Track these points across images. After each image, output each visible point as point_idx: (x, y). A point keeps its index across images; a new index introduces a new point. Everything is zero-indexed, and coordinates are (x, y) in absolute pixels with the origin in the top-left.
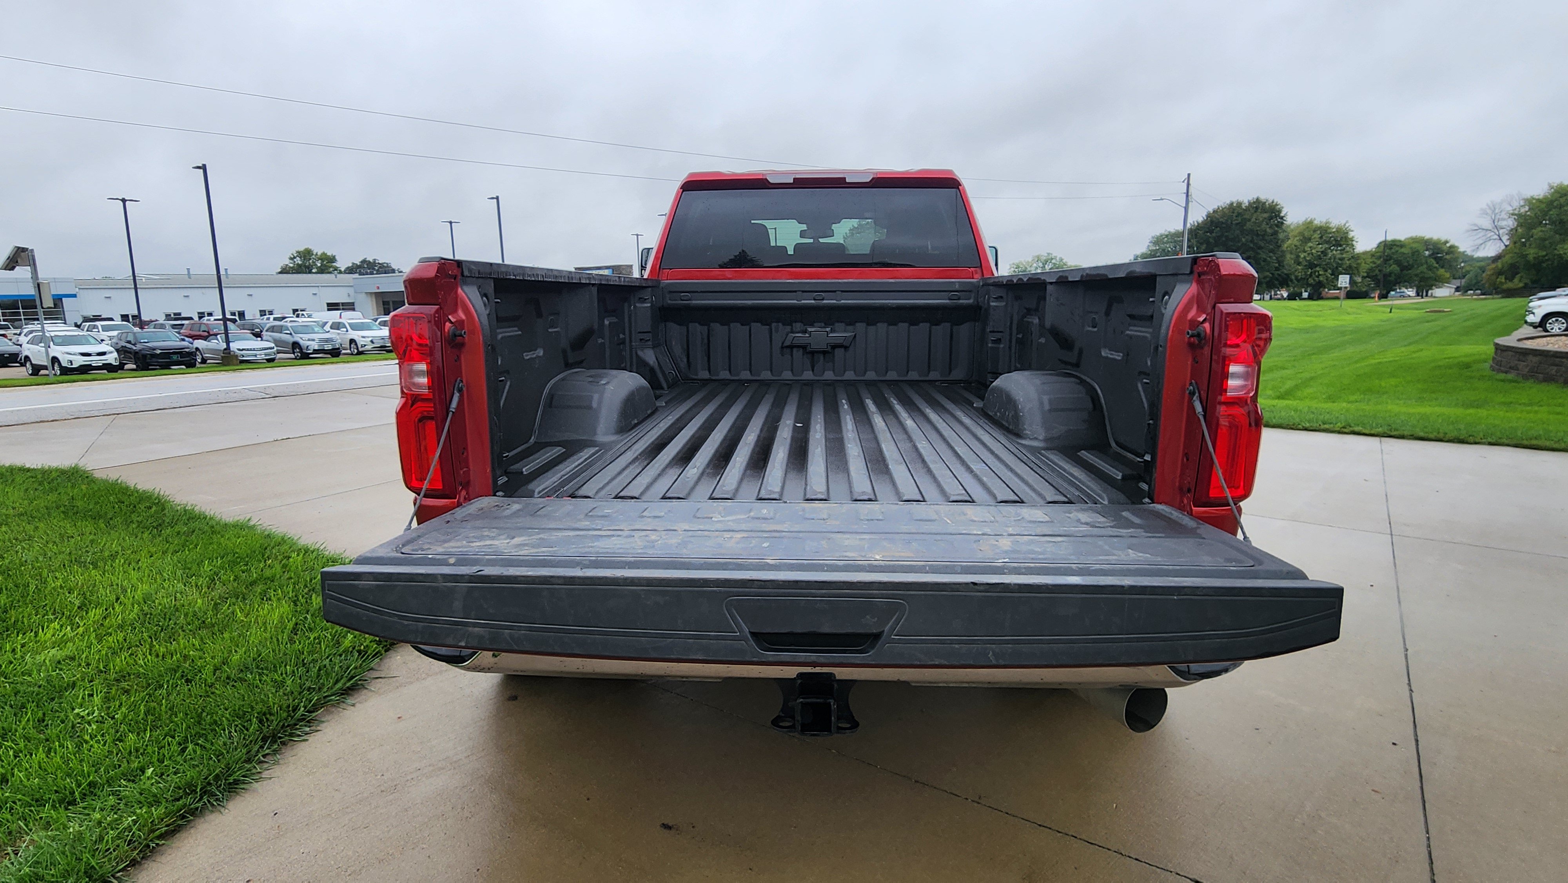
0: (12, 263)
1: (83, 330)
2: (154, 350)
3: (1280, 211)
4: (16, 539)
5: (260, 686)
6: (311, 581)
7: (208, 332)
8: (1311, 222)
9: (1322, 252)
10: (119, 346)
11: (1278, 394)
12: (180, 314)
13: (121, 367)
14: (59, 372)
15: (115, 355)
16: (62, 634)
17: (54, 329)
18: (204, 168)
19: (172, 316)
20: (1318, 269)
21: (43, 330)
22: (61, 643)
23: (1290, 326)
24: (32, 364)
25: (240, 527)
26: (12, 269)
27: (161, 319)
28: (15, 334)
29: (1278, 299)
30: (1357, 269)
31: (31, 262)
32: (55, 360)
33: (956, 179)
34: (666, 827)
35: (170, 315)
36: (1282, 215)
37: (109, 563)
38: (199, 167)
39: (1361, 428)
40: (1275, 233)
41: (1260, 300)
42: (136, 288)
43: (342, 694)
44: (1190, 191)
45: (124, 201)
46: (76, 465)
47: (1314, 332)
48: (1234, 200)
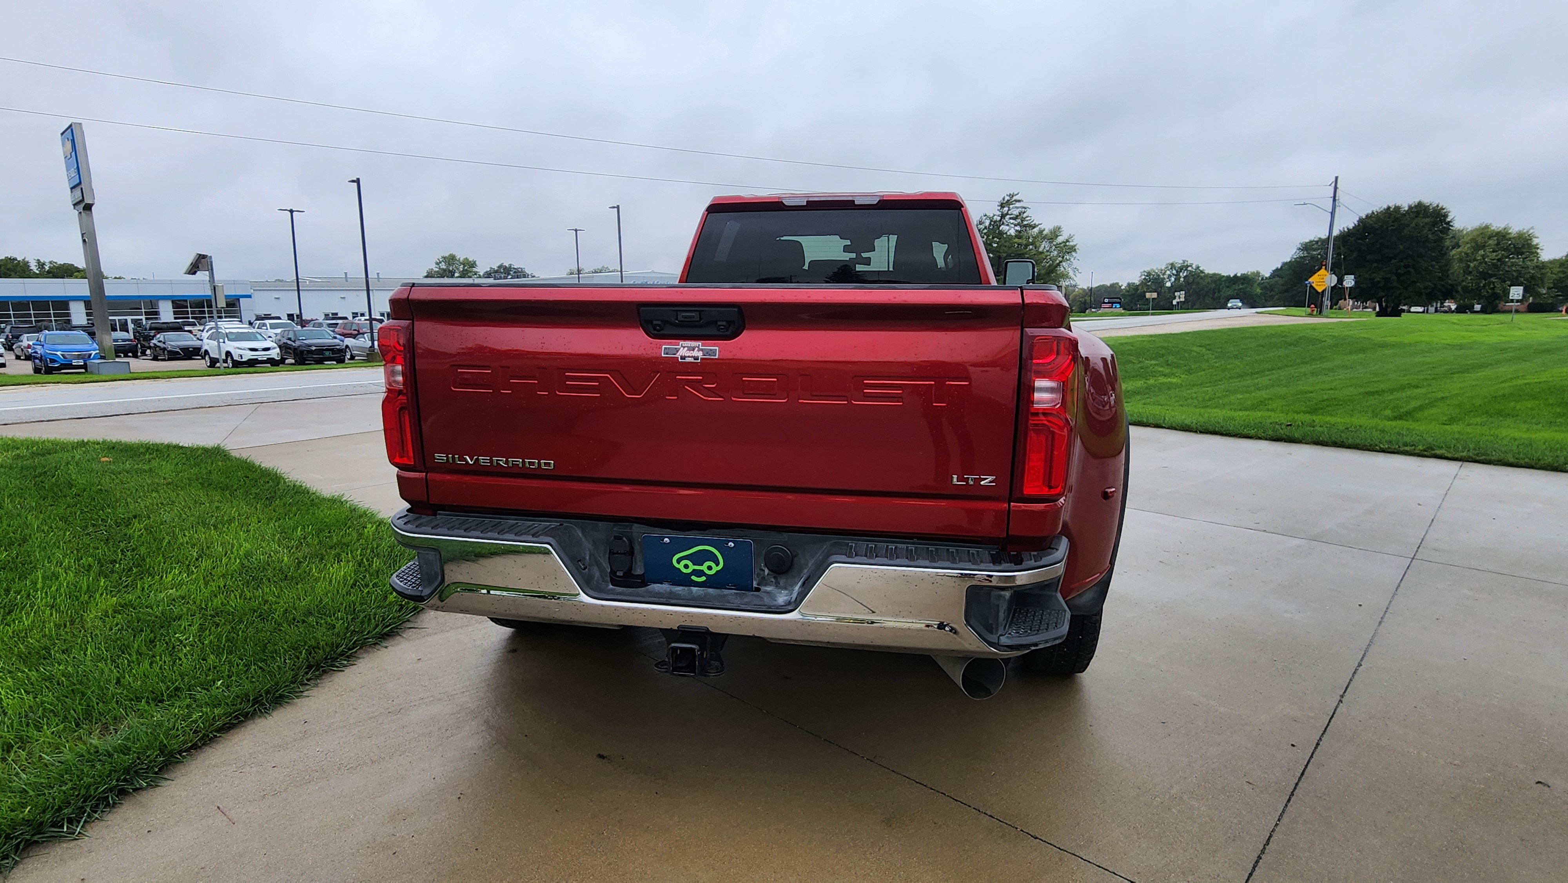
0: (194, 269)
1: (254, 328)
2: (311, 346)
3: (1446, 216)
4: (162, 504)
5: (316, 627)
6: (377, 548)
7: (358, 331)
8: (1487, 227)
9: (1499, 260)
10: (281, 343)
11: (1395, 414)
12: (336, 314)
13: (282, 361)
14: (231, 364)
15: (278, 350)
16: (179, 579)
17: (228, 326)
18: (358, 181)
19: (331, 315)
20: (1493, 280)
21: (217, 327)
22: (178, 586)
23: (1443, 341)
24: (210, 357)
25: (335, 502)
26: (194, 273)
27: (321, 317)
28: (199, 330)
29: (1445, 312)
30: (1542, 279)
31: (210, 268)
32: (228, 354)
33: (959, 202)
34: (601, 756)
35: (328, 315)
36: (1448, 219)
37: (226, 526)
38: (353, 181)
39: (1444, 451)
40: (1441, 239)
41: (1423, 312)
42: (298, 290)
43: (379, 638)
44: (1337, 195)
45: (291, 211)
46: (219, 445)
47: (1471, 348)
48: (1392, 205)
